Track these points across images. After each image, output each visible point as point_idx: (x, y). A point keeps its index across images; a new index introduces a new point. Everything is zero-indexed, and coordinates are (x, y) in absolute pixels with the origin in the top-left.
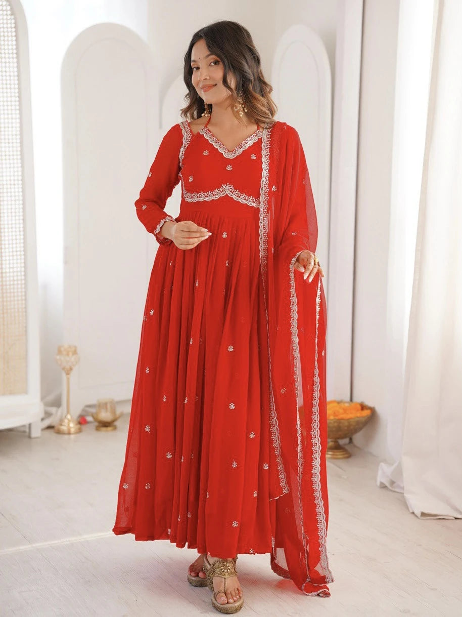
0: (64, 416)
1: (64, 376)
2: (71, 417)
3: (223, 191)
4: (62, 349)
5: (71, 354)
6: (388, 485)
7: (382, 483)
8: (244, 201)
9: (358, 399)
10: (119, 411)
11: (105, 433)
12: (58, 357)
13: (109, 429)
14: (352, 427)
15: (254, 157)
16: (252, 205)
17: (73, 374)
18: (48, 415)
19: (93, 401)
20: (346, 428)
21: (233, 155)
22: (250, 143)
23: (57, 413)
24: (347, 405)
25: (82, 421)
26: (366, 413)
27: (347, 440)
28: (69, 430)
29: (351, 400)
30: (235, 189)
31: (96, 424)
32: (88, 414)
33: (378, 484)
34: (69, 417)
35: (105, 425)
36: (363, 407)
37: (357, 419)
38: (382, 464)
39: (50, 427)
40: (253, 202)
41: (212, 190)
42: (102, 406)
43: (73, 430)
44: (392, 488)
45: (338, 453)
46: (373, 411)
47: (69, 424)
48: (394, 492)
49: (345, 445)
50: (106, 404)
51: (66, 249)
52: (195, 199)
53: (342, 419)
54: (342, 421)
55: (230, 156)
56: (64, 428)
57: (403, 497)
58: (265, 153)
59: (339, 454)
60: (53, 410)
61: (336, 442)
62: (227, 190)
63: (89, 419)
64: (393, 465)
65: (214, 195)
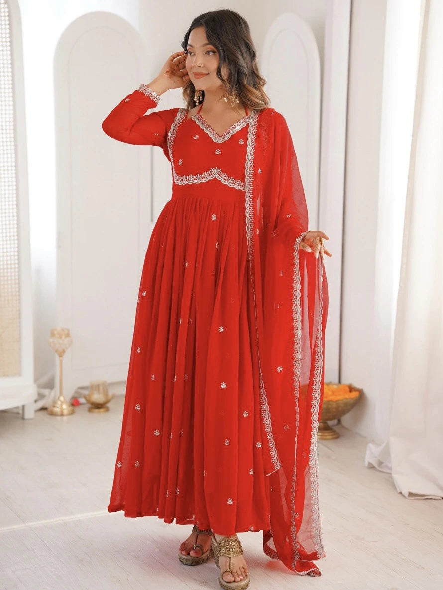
0: (57, 398)
1: (57, 357)
2: (64, 398)
3: (211, 174)
4: (55, 332)
5: (63, 337)
6: (376, 466)
7: (370, 464)
8: (232, 185)
9: (346, 381)
10: (111, 392)
11: (97, 414)
12: (51, 340)
13: (102, 410)
14: (340, 409)
15: (242, 142)
16: (240, 189)
17: (66, 357)
18: (41, 396)
19: (86, 383)
20: (334, 410)
21: (222, 139)
22: (239, 128)
23: (50, 395)
24: (335, 387)
25: (75, 403)
26: (354, 395)
27: (335, 422)
28: (62, 411)
29: (340, 382)
30: (224, 172)
31: (89, 405)
32: (80, 395)
33: (366, 464)
34: (62, 398)
35: (98, 406)
36: (351, 389)
37: (345, 400)
38: (371, 445)
39: (43, 409)
40: (241, 186)
41: (201, 174)
42: (94, 387)
43: (65, 412)
44: (379, 468)
45: (326, 434)
46: (361, 392)
47: (61, 405)
48: (383, 472)
49: (333, 426)
50: (98, 386)
51: (59, 234)
52: (185, 182)
53: (331, 401)
54: (330, 403)
55: (219, 141)
56: (57, 410)
57: (391, 477)
58: (251, 136)
59: (328, 435)
60: (46, 392)
61: (325, 423)
62: (215, 174)
63: (82, 400)
64: (380, 445)
65: (202, 179)
